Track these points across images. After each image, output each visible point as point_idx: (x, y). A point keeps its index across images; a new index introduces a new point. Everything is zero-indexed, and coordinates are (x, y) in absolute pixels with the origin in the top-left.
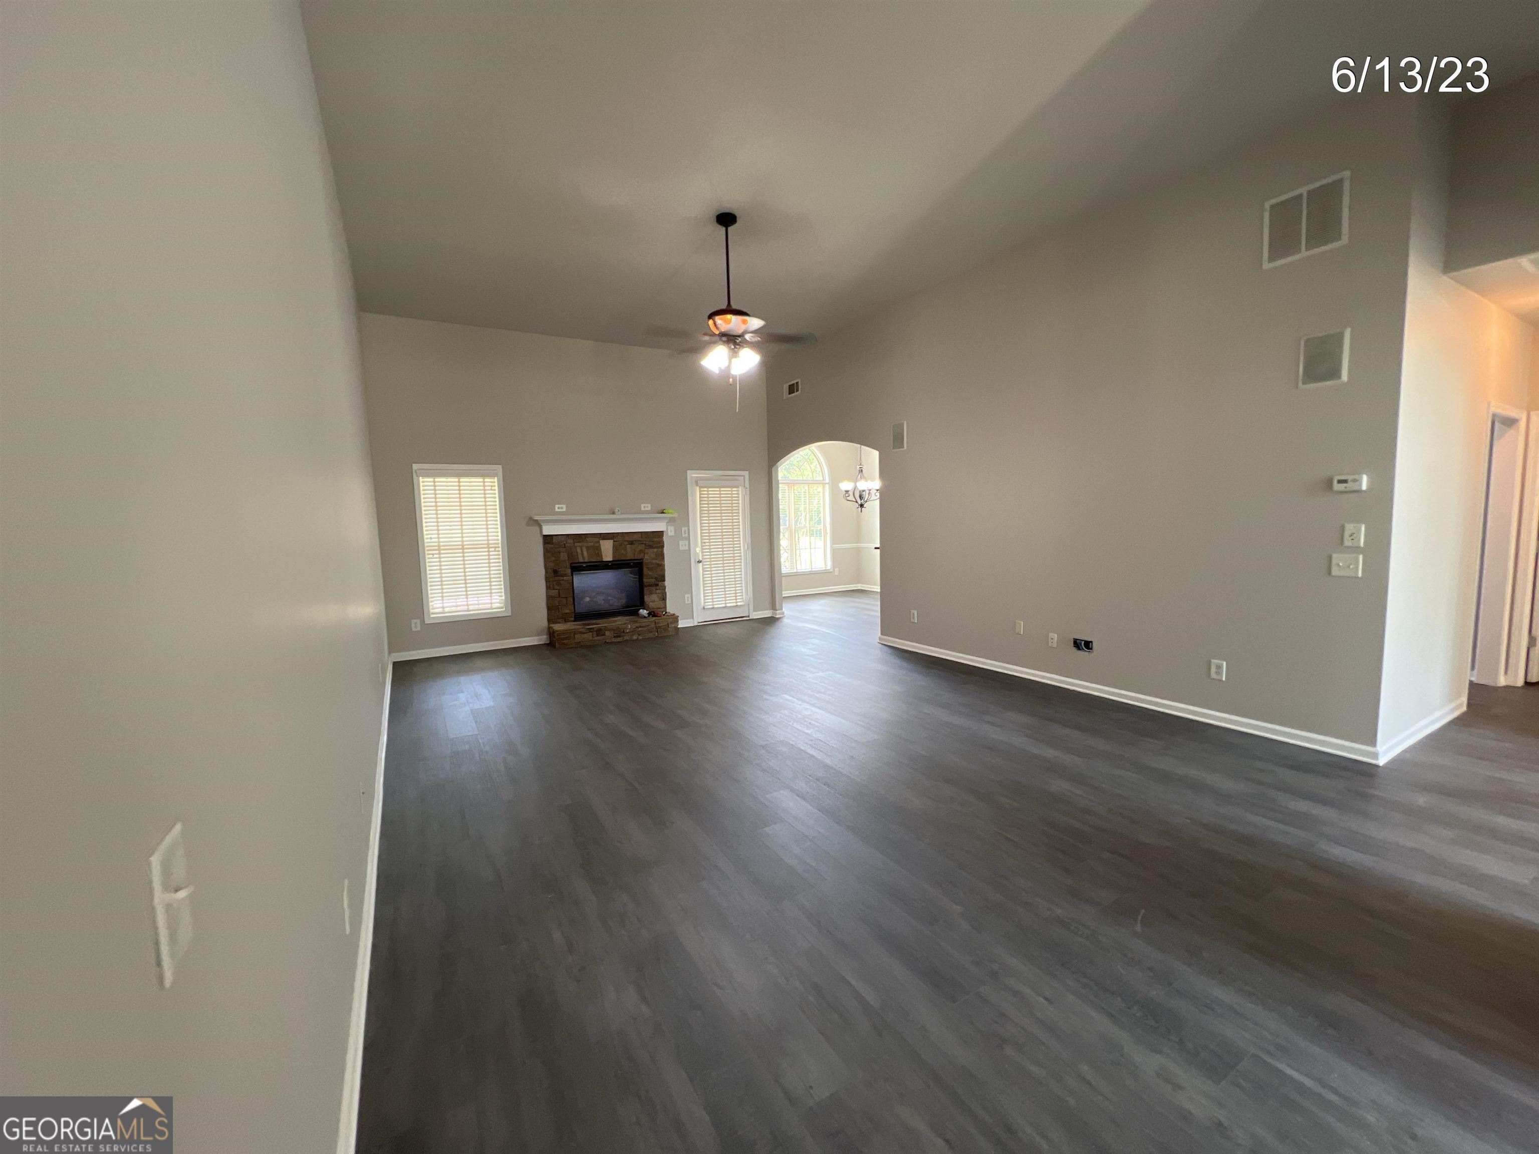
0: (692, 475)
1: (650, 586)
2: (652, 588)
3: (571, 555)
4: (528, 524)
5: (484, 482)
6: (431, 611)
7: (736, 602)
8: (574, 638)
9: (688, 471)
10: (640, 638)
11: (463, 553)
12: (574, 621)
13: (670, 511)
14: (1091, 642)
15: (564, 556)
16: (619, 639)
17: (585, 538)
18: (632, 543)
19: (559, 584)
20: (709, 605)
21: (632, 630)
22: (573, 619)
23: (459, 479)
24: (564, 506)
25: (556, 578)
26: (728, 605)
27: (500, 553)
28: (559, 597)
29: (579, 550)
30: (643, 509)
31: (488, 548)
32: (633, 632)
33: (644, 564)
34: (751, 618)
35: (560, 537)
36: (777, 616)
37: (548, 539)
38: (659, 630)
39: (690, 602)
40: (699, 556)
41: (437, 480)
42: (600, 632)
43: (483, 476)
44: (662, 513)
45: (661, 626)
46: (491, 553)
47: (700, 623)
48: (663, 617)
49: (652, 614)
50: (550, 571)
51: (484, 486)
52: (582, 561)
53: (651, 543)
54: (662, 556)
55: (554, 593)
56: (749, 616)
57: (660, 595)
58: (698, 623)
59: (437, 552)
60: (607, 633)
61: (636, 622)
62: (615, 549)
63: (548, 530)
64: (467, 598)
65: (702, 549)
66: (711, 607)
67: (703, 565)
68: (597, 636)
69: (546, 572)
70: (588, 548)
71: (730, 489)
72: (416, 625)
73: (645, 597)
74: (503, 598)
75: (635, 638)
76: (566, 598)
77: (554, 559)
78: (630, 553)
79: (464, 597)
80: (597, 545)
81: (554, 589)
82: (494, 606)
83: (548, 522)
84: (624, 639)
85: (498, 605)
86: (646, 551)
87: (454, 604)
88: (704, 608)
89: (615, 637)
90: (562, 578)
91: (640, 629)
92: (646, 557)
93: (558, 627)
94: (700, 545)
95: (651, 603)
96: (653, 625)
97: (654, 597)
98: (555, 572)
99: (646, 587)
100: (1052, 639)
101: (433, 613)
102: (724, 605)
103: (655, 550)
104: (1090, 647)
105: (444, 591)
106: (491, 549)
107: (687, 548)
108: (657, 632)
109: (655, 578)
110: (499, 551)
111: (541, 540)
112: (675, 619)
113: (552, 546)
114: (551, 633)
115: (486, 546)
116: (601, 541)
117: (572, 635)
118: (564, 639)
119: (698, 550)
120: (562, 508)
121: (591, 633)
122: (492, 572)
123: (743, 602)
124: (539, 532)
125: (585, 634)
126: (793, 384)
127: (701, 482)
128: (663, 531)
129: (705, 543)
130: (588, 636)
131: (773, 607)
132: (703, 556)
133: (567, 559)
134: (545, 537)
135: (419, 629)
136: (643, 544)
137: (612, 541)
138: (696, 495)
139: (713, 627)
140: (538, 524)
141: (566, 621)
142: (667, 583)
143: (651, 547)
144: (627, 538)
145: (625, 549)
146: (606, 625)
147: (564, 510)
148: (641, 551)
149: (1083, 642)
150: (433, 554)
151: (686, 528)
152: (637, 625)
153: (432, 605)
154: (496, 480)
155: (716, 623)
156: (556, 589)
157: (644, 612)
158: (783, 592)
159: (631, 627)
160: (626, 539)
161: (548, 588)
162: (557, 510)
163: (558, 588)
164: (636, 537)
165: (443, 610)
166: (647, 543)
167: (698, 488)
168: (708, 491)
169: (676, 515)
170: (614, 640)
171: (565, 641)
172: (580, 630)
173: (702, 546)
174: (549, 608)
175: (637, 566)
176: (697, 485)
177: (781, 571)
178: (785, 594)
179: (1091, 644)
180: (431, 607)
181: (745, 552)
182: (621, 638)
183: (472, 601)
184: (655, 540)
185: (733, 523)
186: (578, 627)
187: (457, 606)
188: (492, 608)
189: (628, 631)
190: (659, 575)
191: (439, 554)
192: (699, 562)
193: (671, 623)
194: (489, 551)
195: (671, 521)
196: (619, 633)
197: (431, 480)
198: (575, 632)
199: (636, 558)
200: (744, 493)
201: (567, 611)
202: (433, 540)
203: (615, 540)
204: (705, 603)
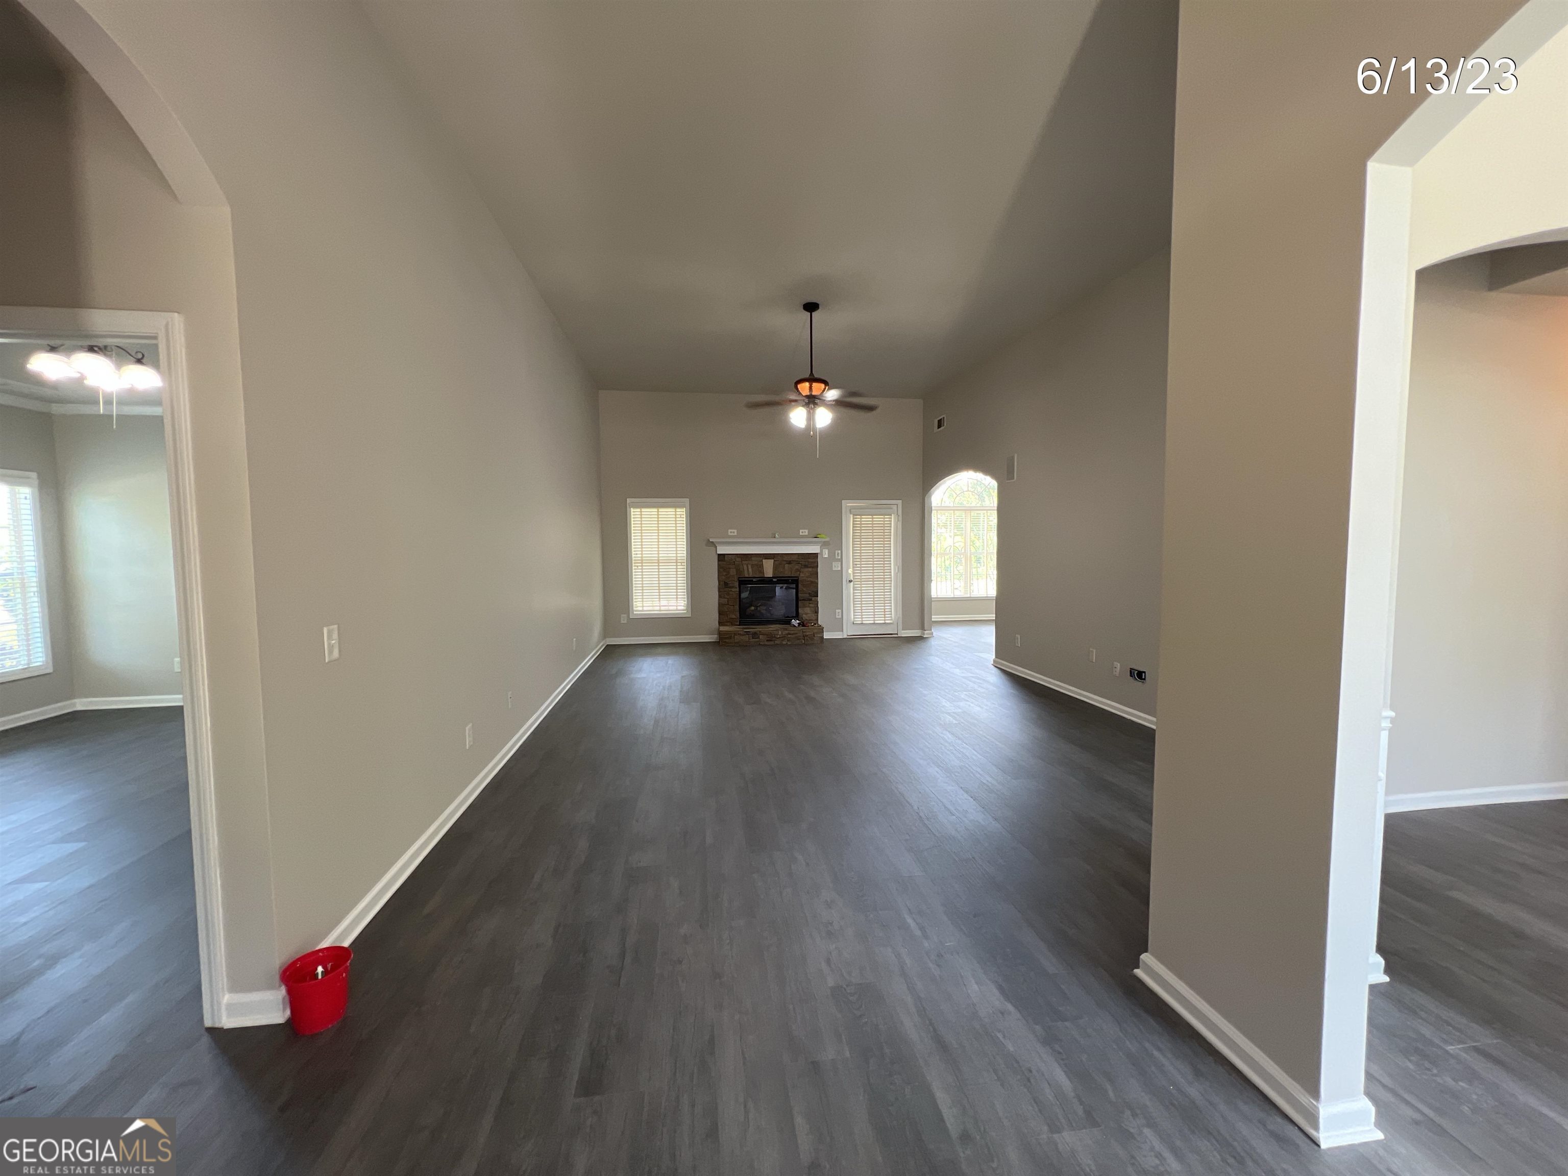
0: (847, 504)
1: (803, 600)
2: (806, 602)
3: (739, 571)
4: (707, 545)
5: (676, 512)
6: (635, 609)
7: (885, 620)
8: (734, 638)
9: (843, 501)
10: (789, 643)
11: (658, 566)
12: (739, 625)
13: (823, 536)
14: (1145, 672)
15: (733, 572)
16: (772, 643)
17: (751, 557)
18: (789, 563)
19: (728, 594)
20: (858, 621)
21: (781, 636)
22: (738, 623)
23: (658, 510)
24: (735, 531)
25: (727, 589)
26: (876, 622)
27: (685, 567)
28: (728, 604)
29: (745, 567)
30: (801, 534)
31: (677, 563)
32: (783, 637)
33: (800, 582)
34: (899, 636)
35: (730, 556)
36: (925, 636)
37: (721, 557)
38: (805, 638)
39: (840, 617)
40: (850, 576)
41: (643, 510)
42: (755, 635)
43: (675, 507)
44: (815, 538)
45: (808, 635)
46: (678, 567)
47: (849, 636)
48: (810, 627)
49: (802, 624)
50: (721, 583)
51: (676, 515)
52: (747, 576)
53: (807, 564)
54: (816, 574)
55: (725, 601)
56: (897, 634)
57: (813, 609)
58: (848, 636)
59: (640, 564)
60: (761, 636)
61: (786, 629)
62: (775, 568)
63: (722, 550)
64: (659, 601)
65: (853, 570)
66: (860, 622)
67: (853, 585)
68: (753, 638)
69: (719, 584)
70: (753, 566)
71: (882, 517)
72: (624, 619)
73: (799, 609)
74: (686, 602)
75: (784, 643)
76: (733, 605)
77: (725, 574)
78: (787, 571)
79: (658, 600)
80: (760, 563)
81: (724, 598)
82: (679, 608)
83: (720, 543)
84: (775, 642)
85: (683, 608)
86: (802, 570)
87: (651, 605)
88: (853, 623)
89: (767, 641)
90: (730, 589)
91: (789, 636)
92: (802, 575)
93: (723, 628)
94: (852, 567)
95: (804, 615)
96: (800, 634)
97: (808, 610)
98: (726, 584)
99: (800, 601)
100: (1116, 667)
101: (636, 611)
102: (872, 622)
103: (810, 569)
104: (1143, 677)
105: (644, 594)
106: (678, 564)
107: (839, 569)
108: (804, 640)
109: (809, 593)
110: (684, 565)
111: (716, 557)
112: (821, 630)
113: (725, 563)
114: (720, 633)
115: (675, 561)
116: (763, 560)
117: (733, 636)
118: (726, 638)
119: (850, 571)
120: (734, 532)
121: (748, 636)
122: (678, 582)
123: (891, 620)
124: (715, 552)
125: (744, 636)
126: (941, 419)
127: (854, 510)
128: (817, 553)
129: (856, 564)
130: (746, 638)
131: (923, 628)
132: (854, 576)
133: (735, 574)
134: (719, 555)
135: (625, 622)
136: (799, 563)
137: (773, 560)
138: (849, 523)
139: (859, 640)
140: (713, 545)
141: (732, 624)
142: (820, 598)
143: (806, 566)
144: (786, 558)
145: (784, 568)
146: (760, 630)
147: (736, 534)
148: (798, 570)
149: (1136, 672)
150: (637, 566)
151: (840, 552)
152: (787, 632)
153: (636, 605)
154: (684, 510)
155: (863, 637)
156: (726, 598)
157: (795, 622)
158: (933, 617)
159: (782, 634)
160: (784, 559)
161: (720, 596)
162: (730, 534)
163: (728, 597)
164: (795, 558)
165: (643, 609)
166: (802, 562)
167: (852, 516)
168: (861, 518)
169: (827, 539)
170: (767, 643)
171: (726, 640)
172: (739, 632)
173: (853, 567)
174: (721, 613)
175: (792, 582)
176: (851, 514)
177: (931, 596)
178: (935, 618)
179: (1144, 674)
180: (634, 606)
181: (896, 574)
182: (773, 642)
183: (663, 602)
184: (810, 561)
185: (884, 547)
186: (738, 629)
187: (653, 606)
188: (677, 610)
189: (778, 637)
190: (813, 592)
191: (642, 566)
192: (850, 581)
193: (817, 633)
194: (677, 566)
195: (825, 545)
196: (771, 637)
197: (639, 510)
198: (735, 633)
199: (793, 576)
200: (897, 520)
201: (734, 617)
202: (638, 556)
203: (775, 559)
204: (854, 618)
